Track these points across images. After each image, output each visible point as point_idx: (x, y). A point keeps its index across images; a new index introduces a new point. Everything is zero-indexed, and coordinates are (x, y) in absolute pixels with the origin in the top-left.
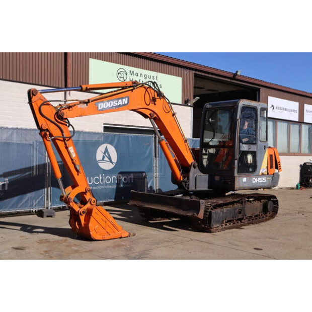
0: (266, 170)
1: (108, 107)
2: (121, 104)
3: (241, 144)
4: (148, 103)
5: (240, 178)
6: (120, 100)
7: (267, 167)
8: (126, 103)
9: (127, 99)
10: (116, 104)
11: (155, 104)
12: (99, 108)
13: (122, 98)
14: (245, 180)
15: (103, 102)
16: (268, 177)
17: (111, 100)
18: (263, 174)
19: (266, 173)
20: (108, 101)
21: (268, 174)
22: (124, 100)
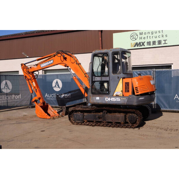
0: (121, 93)
1: (45, 66)
2: (50, 63)
3: (94, 77)
4: (62, 61)
5: (94, 98)
6: (50, 62)
7: (122, 91)
8: (52, 62)
9: (52, 61)
10: (48, 64)
11: (66, 60)
12: (41, 67)
13: (50, 61)
14: (98, 98)
15: (43, 64)
16: (123, 98)
17: (46, 62)
18: (117, 96)
19: (121, 95)
20: (45, 63)
21: (123, 95)
22: (51, 61)
